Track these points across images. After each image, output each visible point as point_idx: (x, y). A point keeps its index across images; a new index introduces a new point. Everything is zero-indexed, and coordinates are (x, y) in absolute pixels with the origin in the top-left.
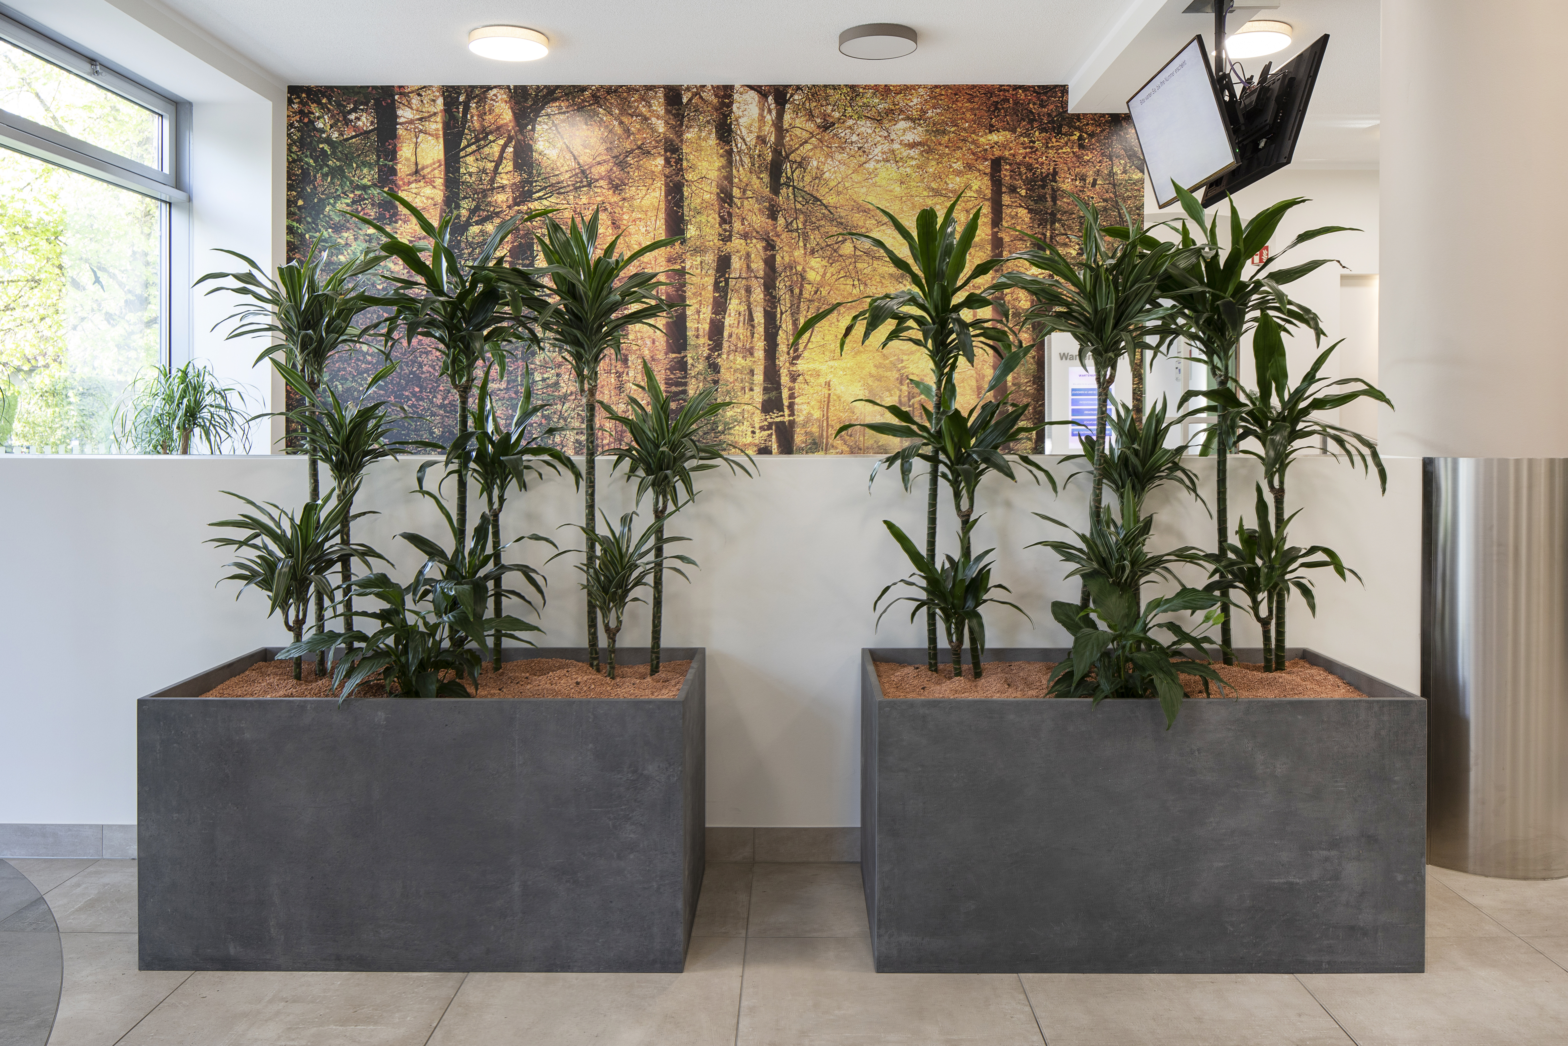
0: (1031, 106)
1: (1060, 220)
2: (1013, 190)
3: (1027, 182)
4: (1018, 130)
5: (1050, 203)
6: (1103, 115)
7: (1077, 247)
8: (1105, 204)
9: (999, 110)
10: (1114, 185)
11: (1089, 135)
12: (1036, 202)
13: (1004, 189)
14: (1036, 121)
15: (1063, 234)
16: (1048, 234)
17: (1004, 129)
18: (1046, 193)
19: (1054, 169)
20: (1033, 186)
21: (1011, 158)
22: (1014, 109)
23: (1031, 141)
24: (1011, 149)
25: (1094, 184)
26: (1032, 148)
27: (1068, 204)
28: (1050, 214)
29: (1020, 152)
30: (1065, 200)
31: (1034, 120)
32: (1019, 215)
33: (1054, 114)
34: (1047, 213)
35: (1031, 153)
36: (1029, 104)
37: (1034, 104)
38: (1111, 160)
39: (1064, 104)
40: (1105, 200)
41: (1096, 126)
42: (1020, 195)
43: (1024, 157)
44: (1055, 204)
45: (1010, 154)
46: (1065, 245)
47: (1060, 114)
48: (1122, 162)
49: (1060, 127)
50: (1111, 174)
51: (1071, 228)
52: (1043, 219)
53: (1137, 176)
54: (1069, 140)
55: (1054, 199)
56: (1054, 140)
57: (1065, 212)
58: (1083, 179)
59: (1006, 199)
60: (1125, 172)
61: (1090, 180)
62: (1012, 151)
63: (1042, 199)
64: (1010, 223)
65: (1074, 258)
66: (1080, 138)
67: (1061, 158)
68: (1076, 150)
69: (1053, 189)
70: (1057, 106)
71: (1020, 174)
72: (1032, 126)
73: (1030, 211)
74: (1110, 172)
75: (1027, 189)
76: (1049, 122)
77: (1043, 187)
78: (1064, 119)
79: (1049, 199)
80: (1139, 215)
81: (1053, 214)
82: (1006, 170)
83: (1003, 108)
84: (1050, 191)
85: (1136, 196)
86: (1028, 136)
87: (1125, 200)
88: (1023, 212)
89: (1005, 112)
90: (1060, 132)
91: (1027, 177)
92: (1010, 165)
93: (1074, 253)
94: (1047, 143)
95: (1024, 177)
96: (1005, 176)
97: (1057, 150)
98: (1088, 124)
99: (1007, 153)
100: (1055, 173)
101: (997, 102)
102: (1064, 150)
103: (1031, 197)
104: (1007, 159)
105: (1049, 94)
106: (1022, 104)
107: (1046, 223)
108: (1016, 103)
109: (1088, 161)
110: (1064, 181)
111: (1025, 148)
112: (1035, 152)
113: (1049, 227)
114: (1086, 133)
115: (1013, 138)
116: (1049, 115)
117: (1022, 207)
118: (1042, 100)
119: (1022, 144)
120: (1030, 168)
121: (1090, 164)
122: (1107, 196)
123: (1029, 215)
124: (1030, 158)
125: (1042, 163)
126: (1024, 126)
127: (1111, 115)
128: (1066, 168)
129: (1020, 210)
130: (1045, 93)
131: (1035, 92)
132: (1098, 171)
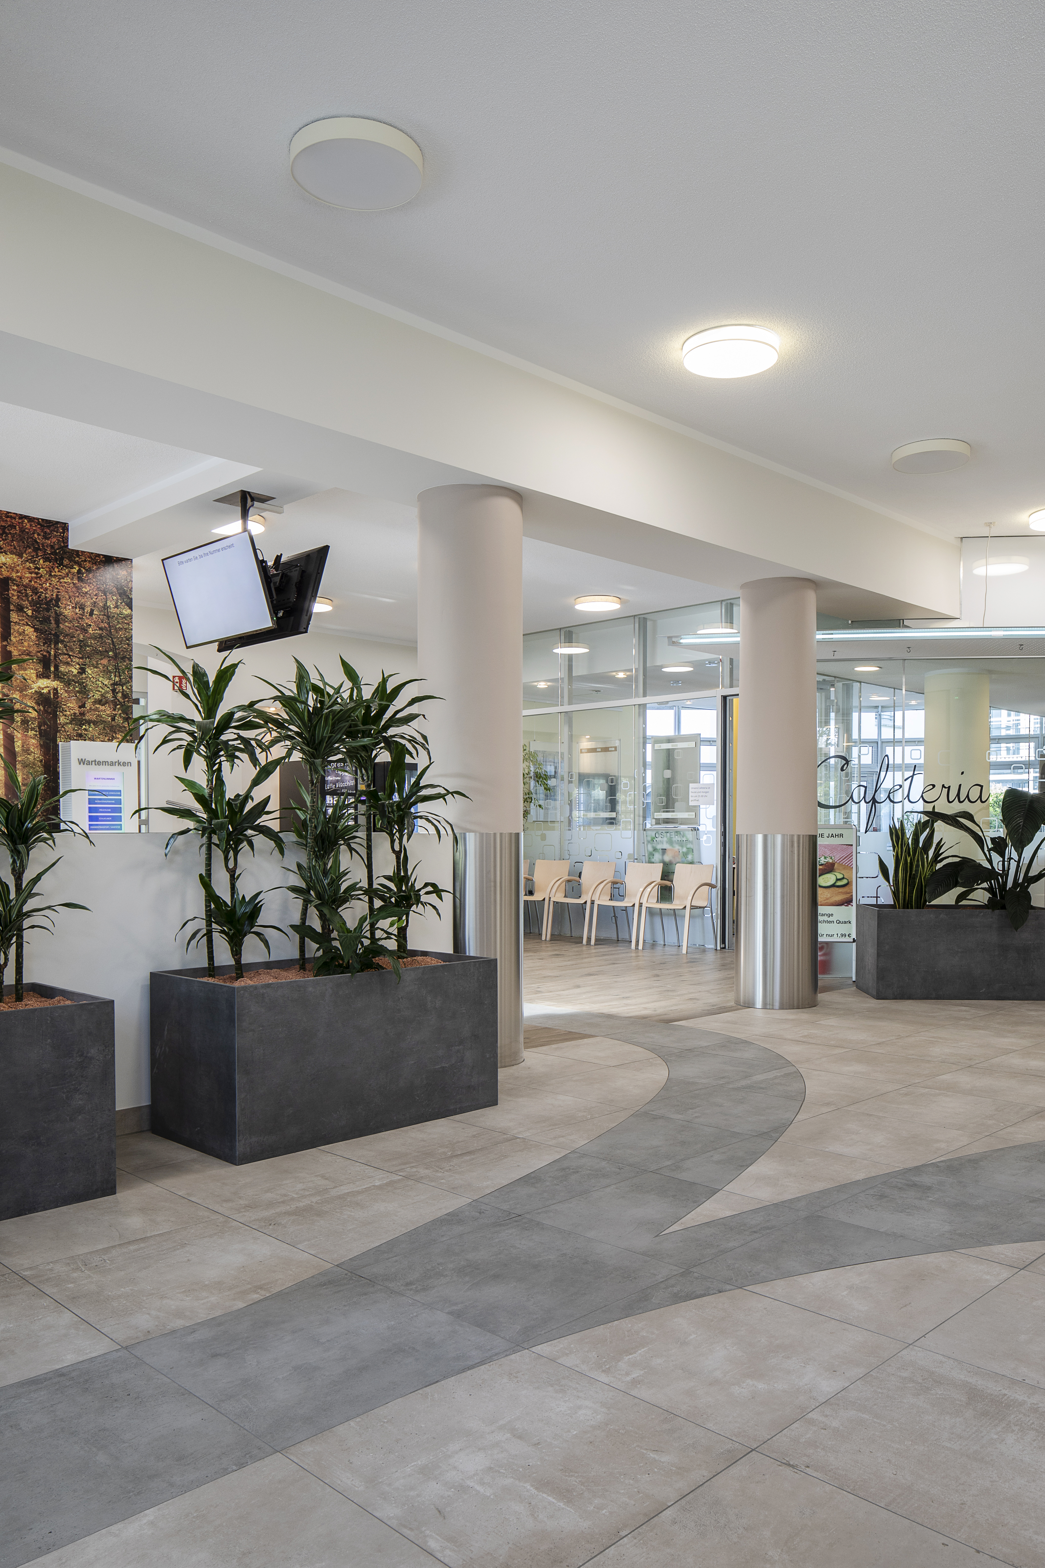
0: (36, 536)
1: (62, 642)
2: (20, 609)
3: (33, 603)
4: (24, 555)
5: (53, 625)
6: (99, 555)
7: (78, 666)
8: (100, 632)
9: (7, 535)
10: (108, 617)
11: (87, 570)
12: (41, 623)
13: (12, 607)
14: (41, 550)
15: (65, 654)
16: (52, 653)
17: (12, 553)
18: (50, 616)
19: (57, 595)
20: (38, 608)
21: (18, 579)
22: (20, 536)
23: (36, 568)
24: (18, 572)
25: (91, 614)
26: (37, 573)
27: (70, 628)
28: (53, 635)
29: (27, 575)
30: (66, 624)
31: (38, 549)
32: (26, 632)
33: (56, 547)
34: (51, 634)
35: (36, 578)
36: (34, 533)
37: (39, 535)
38: (105, 595)
39: (65, 540)
40: (101, 629)
41: (93, 563)
42: (27, 614)
43: (30, 581)
44: (58, 626)
45: (18, 577)
46: (68, 664)
47: (61, 548)
48: (115, 598)
49: (62, 559)
50: (106, 607)
51: (72, 650)
52: (48, 639)
53: (127, 611)
54: (70, 572)
55: (57, 622)
56: (56, 570)
57: (67, 635)
58: (82, 607)
59: (14, 617)
60: (117, 607)
61: (88, 609)
62: (19, 574)
63: (46, 620)
64: (18, 639)
65: (75, 676)
66: (79, 572)
67: (63, 586)
68: (76, 581)
69: (56, 613)
70: (58, 540)
71: (27, 595)
72: (37, 554)
73: (36, 630)
74: (105, 605)
75: (33, 610)
76: (52, 553)
77: (48, 610)
78: (65, 553)
79: (53, 622)
80: (128, 645)
81: (56, 636)
82: (13, 590)
83: (10, 533)
84: (53, 615)
85: (126, 629)
86: (33, 562)
87: (117, 630)
88: (29, 630)
89: (13, 537)
90: (61, 564)
91: (32, 598)
92: (18, 586)
93: (75, 672)
94: (51, 572)
95: (30, 599)
96: (13, 595)
97: (60, 579)
98: (85, 561)
99: (14, 575)
100: (58, 599)
101: (4, 526)
102: (65, 580)
103: (36, 617)
104: (14, 580)
105: (52, 528)
106: (28, 533)
107: (50, 642)
108: (22, 530)
109: (86, 593)
110: (65, 608)
111: (31, 573)
112: (40, 577)
113: (53, 646)
114: (84, 568)
115: (20, 562)
116: (52, 547)
117: (29, 625)
118: (45, 533)
119: (28, 568)
120: (35, 591)
121: (88, 596)
122: (102, 625)
123: (35, 634)
124: (35, 582)
125: (46, 589)
126: (29, 553)
127: (105, 556)
128: (67, 596)
129: (27, 628)
130: (48, 527)
131: (39, 523)
132: (95, 603)
